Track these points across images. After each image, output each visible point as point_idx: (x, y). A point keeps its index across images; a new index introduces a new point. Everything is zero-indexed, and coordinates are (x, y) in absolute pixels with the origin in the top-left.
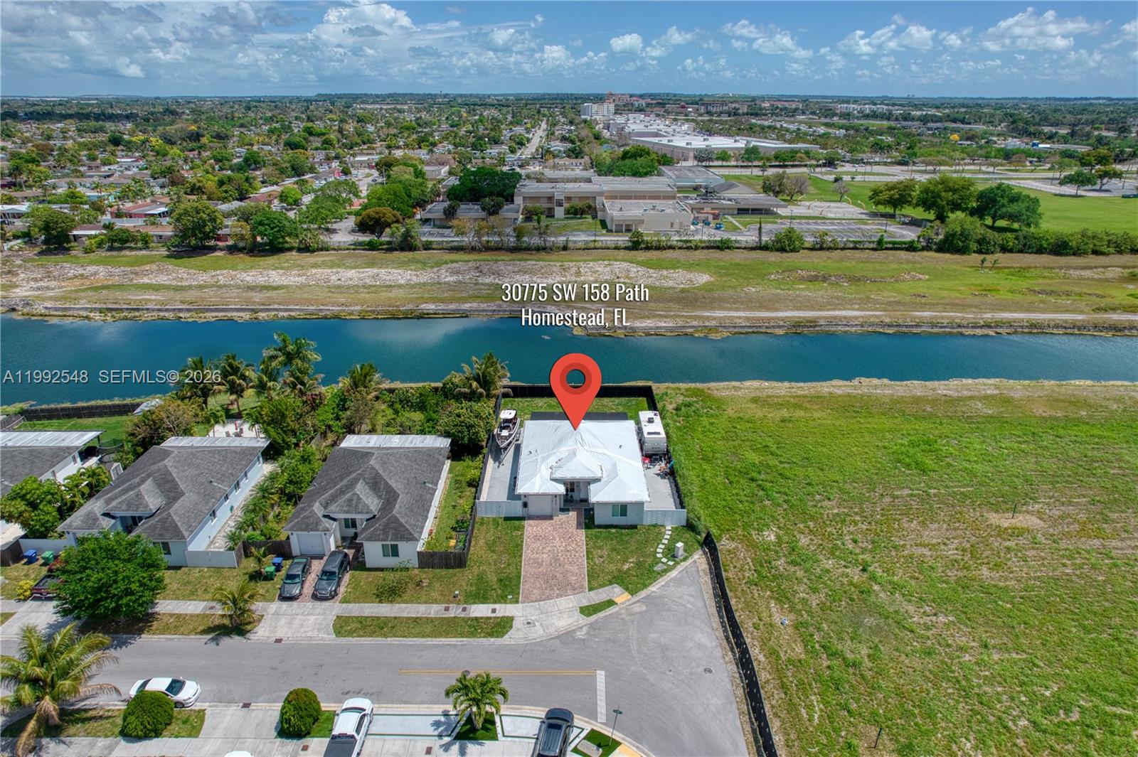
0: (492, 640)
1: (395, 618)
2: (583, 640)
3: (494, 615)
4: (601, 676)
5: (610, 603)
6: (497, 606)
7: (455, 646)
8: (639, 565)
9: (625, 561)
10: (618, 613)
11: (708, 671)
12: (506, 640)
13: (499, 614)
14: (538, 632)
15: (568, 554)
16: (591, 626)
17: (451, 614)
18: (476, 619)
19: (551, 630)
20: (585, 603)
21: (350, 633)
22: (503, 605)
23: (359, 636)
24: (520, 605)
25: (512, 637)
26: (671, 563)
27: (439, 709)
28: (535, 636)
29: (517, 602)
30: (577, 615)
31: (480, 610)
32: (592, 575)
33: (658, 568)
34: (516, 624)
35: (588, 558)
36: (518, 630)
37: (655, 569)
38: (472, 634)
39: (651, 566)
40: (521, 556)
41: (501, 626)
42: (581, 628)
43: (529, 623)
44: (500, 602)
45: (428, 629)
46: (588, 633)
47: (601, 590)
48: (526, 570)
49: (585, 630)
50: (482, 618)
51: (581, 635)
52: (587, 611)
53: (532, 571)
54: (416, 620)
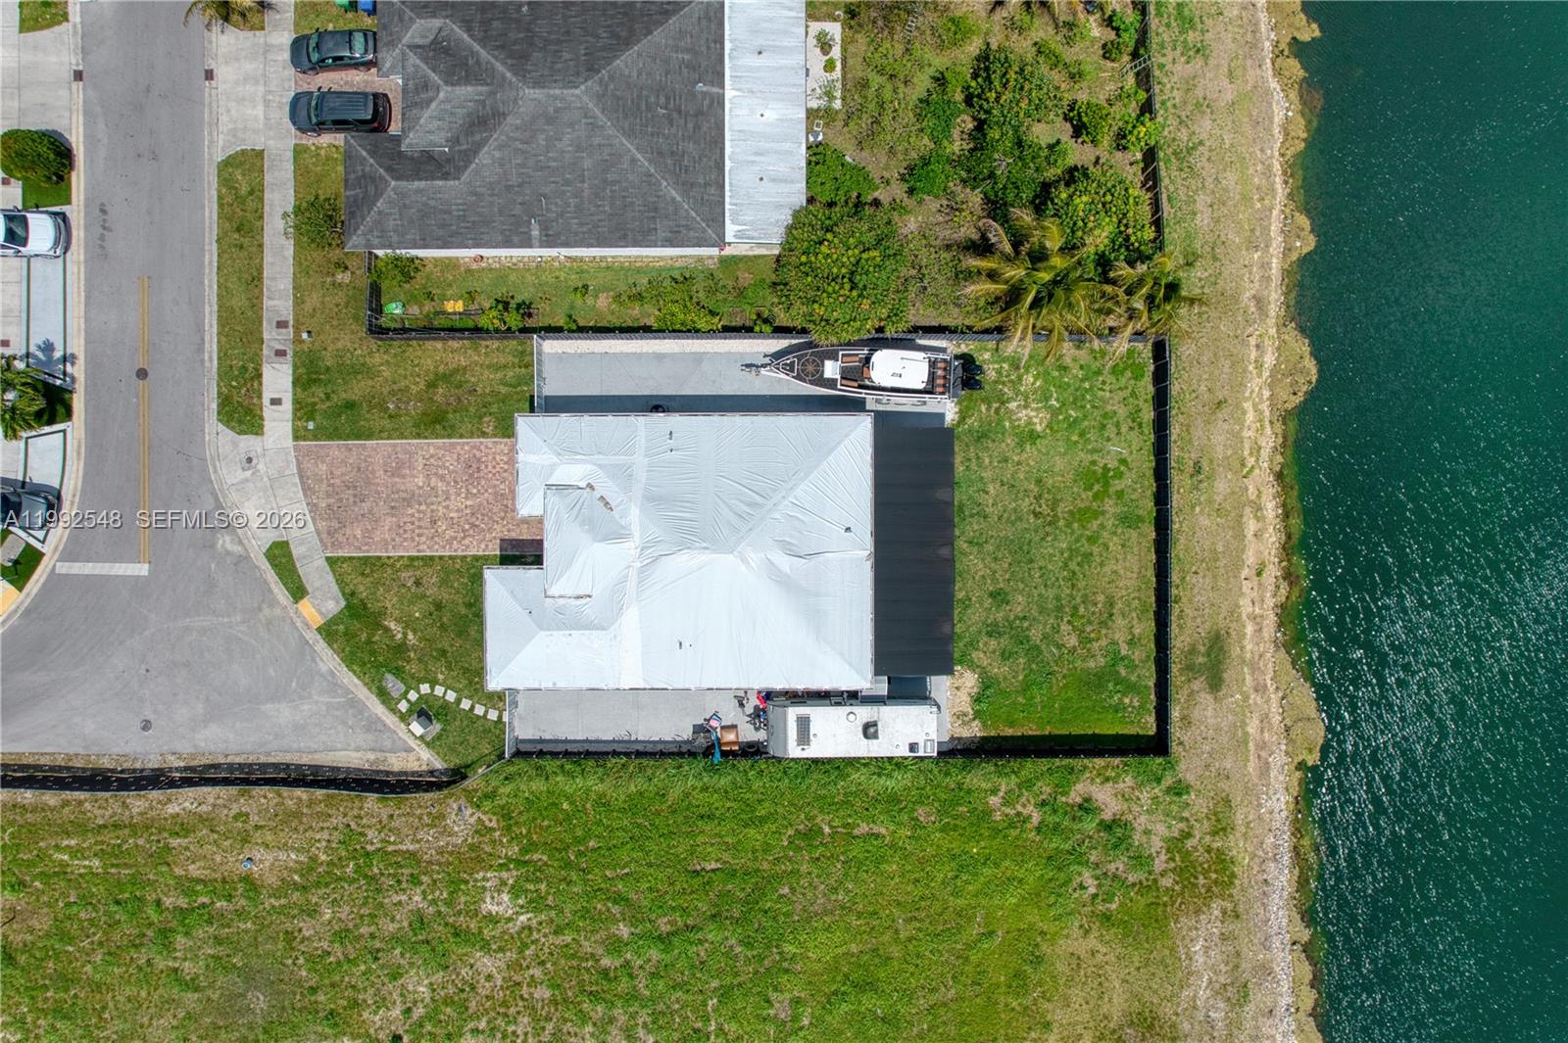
0: (214, 406)
1: (261, 246)
2: (213, 546)
3: (266, 401)
4: (143, 569)
5: (298, 592)
6: (288, 405)
7: (200, 349)
8: (401, 649)
9: (408, 623)
10: (273, 603)
11: (147, 725)
12: (213, 426)
13: (268, 412)
14: (230, 475)
15: (426, 523)
16: (244, 559)
17: (269, 333)
18: (260, 376)
19: (234, 496)
20: (297, 551)
21: (226, 182)
22: (290, 416)
23: (220, 198)
24: (289, 442)
25: (219, 438)
26: (403, 706)
27: (77, 346)
28: (223, 472)
29: (296, 438)
30: (270, 537)
31: (277, 380)
32: (369, 565)
33: (393, 684)
34: (248, 442)
35: (412, 559)
36: (235, 444)
37: (389, 676)
38: (225, 373)
39: (398, 672)
40: (418, 436)
41: (243, 414)
42: (241, 543)
43: (250, 460)
44: (295, 411)
45: (239, 301)
46: (228, 553)
47: (331, 578)
48: (379, 450)
49: (237, 549)
50: (261, 384)
51: (225, 542)
52: (280, 556)
53: (379, 459)
54: (255, 280)
